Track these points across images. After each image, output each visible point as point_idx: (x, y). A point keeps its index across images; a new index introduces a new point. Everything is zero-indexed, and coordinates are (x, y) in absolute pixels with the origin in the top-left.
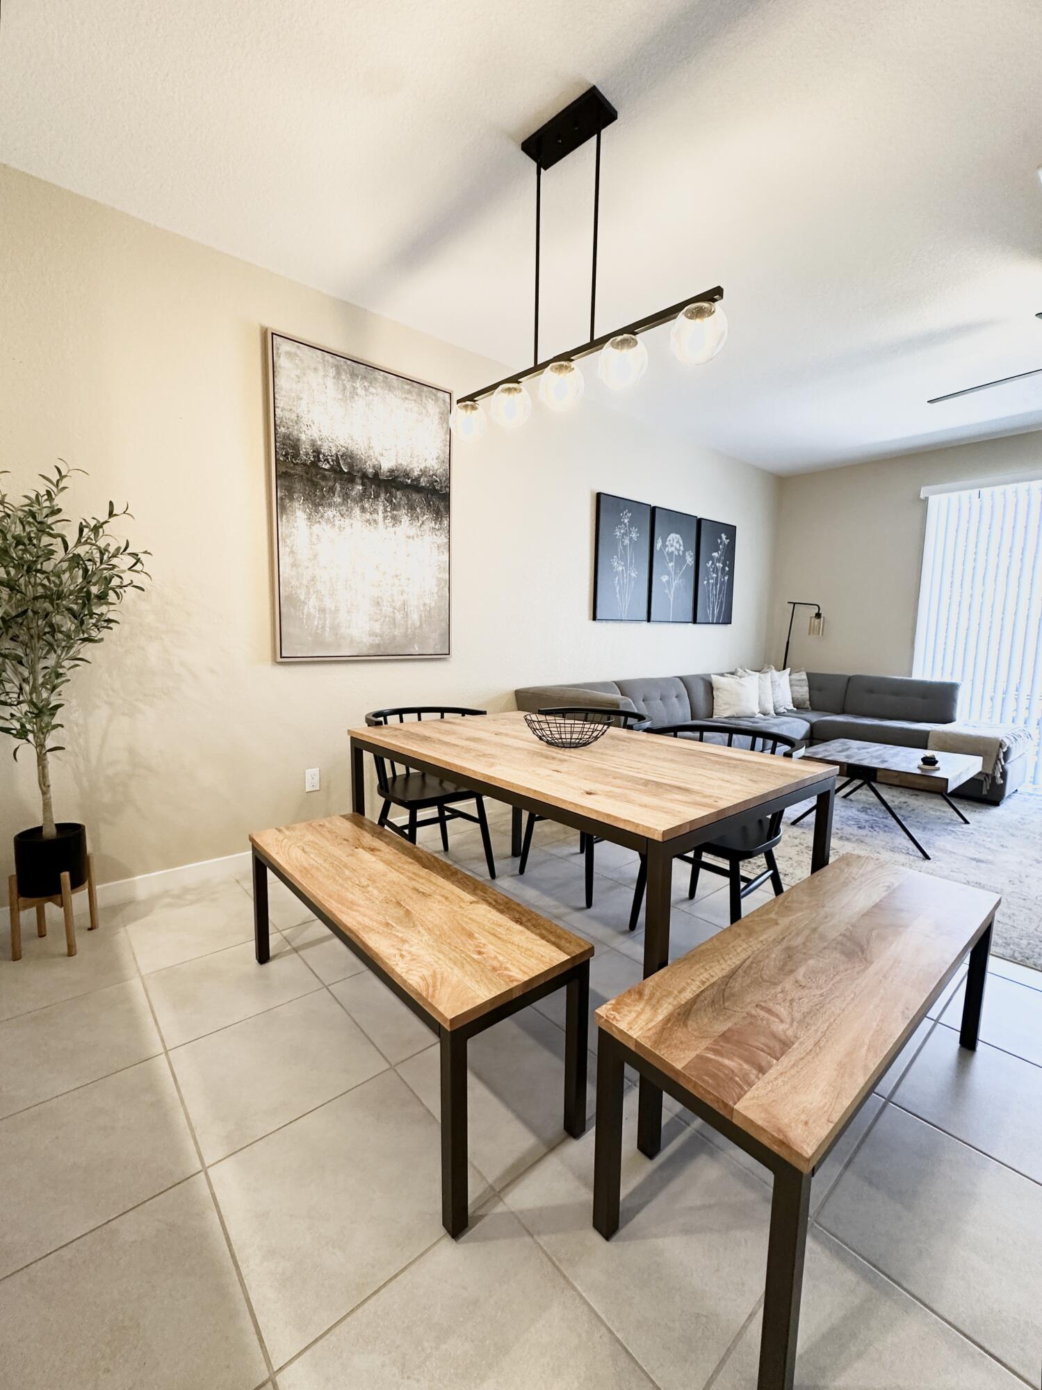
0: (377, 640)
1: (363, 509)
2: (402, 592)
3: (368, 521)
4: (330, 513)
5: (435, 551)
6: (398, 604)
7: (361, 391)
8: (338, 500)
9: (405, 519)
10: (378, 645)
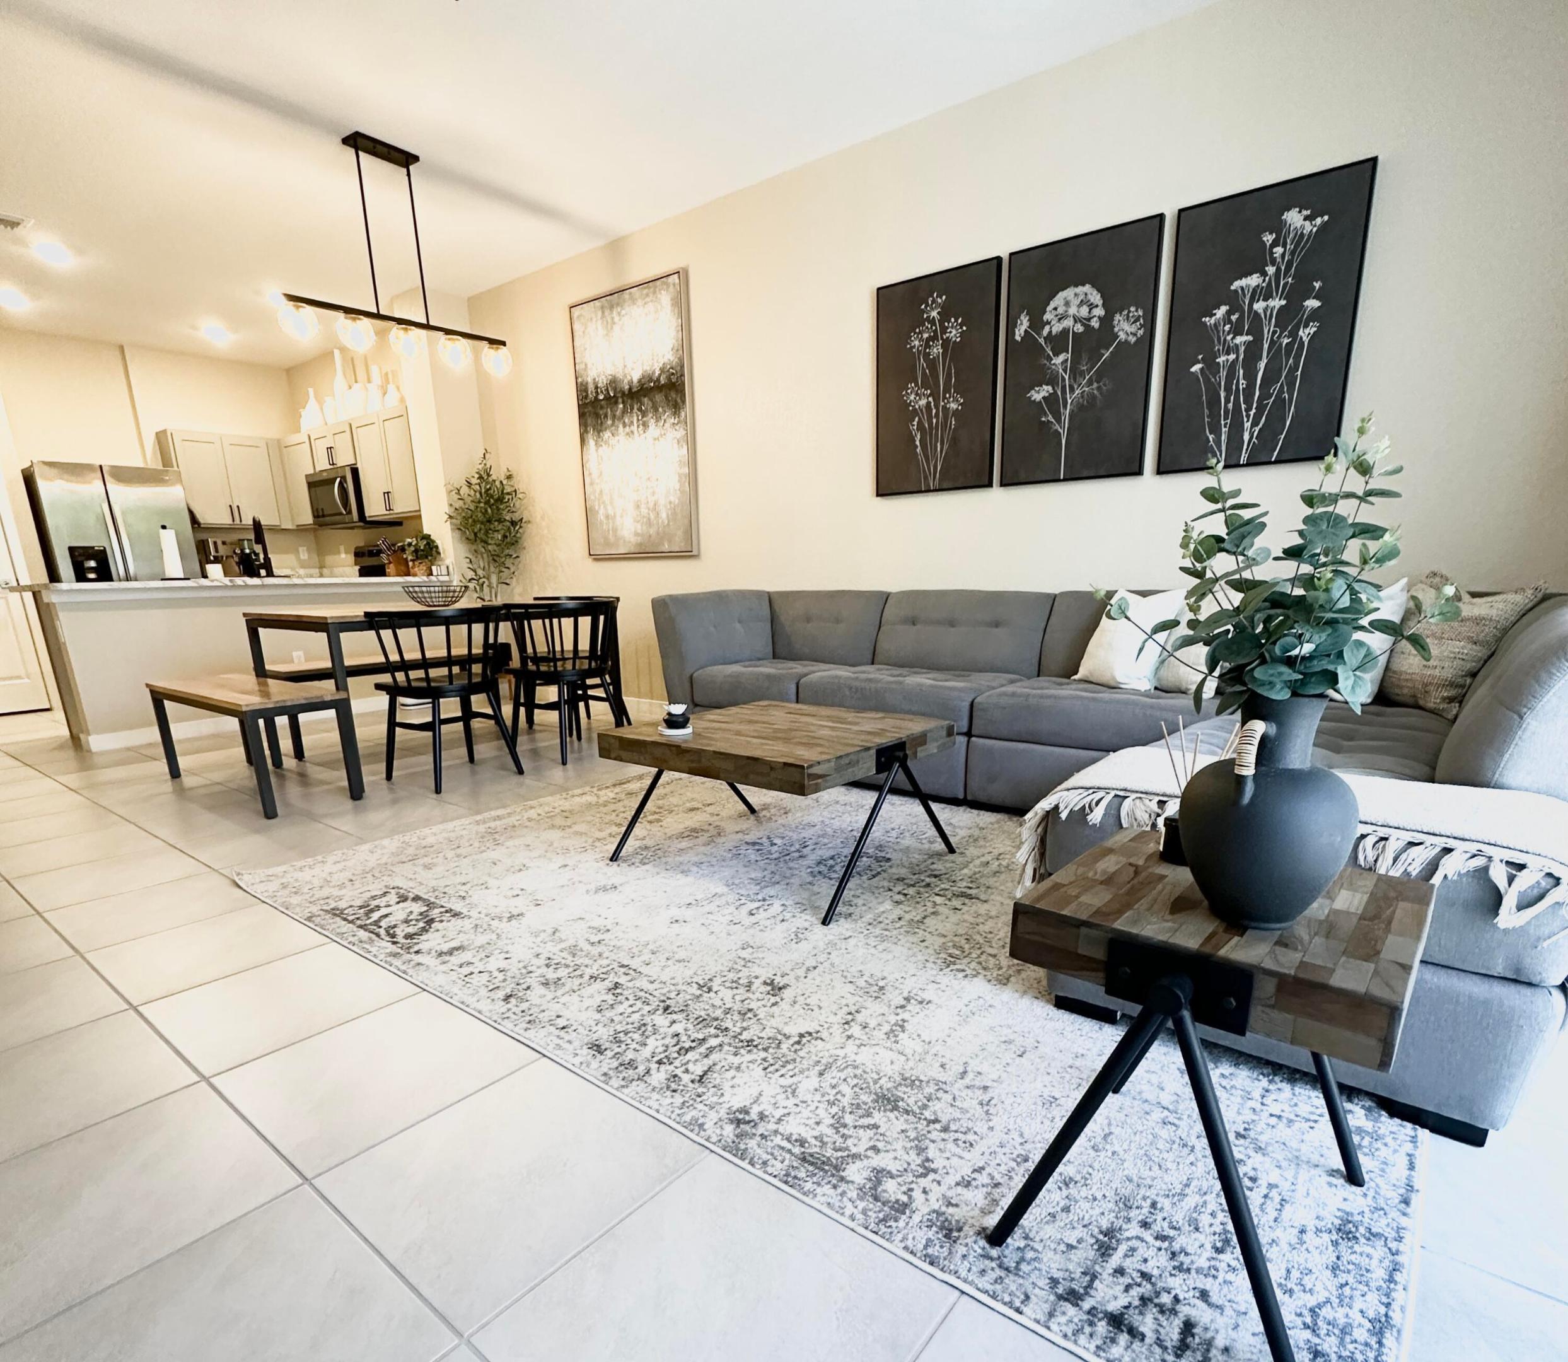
0: (639, 539)
1: (625, 425)
2: (653, 494)
3: (627, 434)
4: (607, 435)
6: (651, 505)
8: (609, 422)
9: (652, 423)
10: (640, 544)
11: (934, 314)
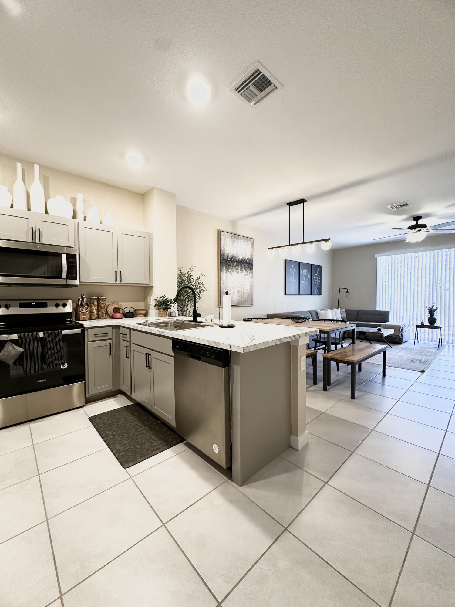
0: (238, 301)
1: (236, 269)
2: (243, 289)
3: (237, 272)
4: (230, 270)
5: (250, 278)
6: (242, 292)
7: (236, 241)
8: (231, 267)
9: (244, 271)
10: (238, 303)
11: (293, 267)
